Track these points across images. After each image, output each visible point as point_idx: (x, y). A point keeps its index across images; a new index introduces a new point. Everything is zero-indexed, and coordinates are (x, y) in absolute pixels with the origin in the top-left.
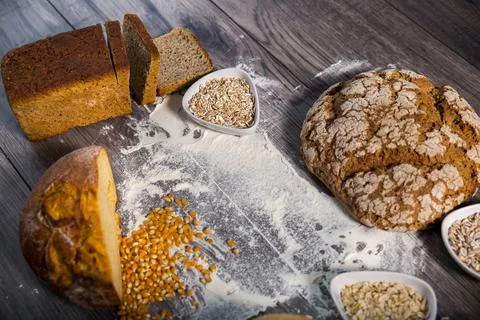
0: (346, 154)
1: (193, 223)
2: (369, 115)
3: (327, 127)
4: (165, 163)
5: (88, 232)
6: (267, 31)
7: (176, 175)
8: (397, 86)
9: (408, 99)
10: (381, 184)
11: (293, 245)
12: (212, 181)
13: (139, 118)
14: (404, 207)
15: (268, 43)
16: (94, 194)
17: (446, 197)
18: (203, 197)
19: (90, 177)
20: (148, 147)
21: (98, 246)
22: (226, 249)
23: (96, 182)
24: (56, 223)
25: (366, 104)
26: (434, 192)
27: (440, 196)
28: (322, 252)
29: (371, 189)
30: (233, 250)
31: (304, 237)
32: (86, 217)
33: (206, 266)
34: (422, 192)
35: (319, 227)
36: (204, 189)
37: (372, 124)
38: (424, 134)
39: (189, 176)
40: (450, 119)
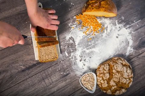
0: (114, 65)
1: (97, 32)
2: (122, 72)
3: (121, 63)
4: (112, 29)
5: (96, 9)
6: (141, 58)
7: (109, 31)
8: (127, 80)
9: (124, 81)
10: (106, 71)
11: (88, 51)
12: (105, 38)
13: (124, 25)
14: (100, 74)
15: (137, 58)
16: (105, 11)
17: (101, 83)
18: (102, 35)
19: (109, 11)
20: (117, 26)
21: (93, 10)
22: (90, 38)
23: (107, 12)
24: (100, 2)
25: (124, 72)
26: (102, 81)
27: (101, 82)
28: (85, 57)
29: (105, 68)
30: (89, 39)
31: (89, 54)
32: (100, 9)
33: (87, 33)
34: (103, 78)
35: (90, 58)
36: (104, 36)
37: (119, 72)
38: (115, 82)
39: (108, 33)
40: (118, 89)
